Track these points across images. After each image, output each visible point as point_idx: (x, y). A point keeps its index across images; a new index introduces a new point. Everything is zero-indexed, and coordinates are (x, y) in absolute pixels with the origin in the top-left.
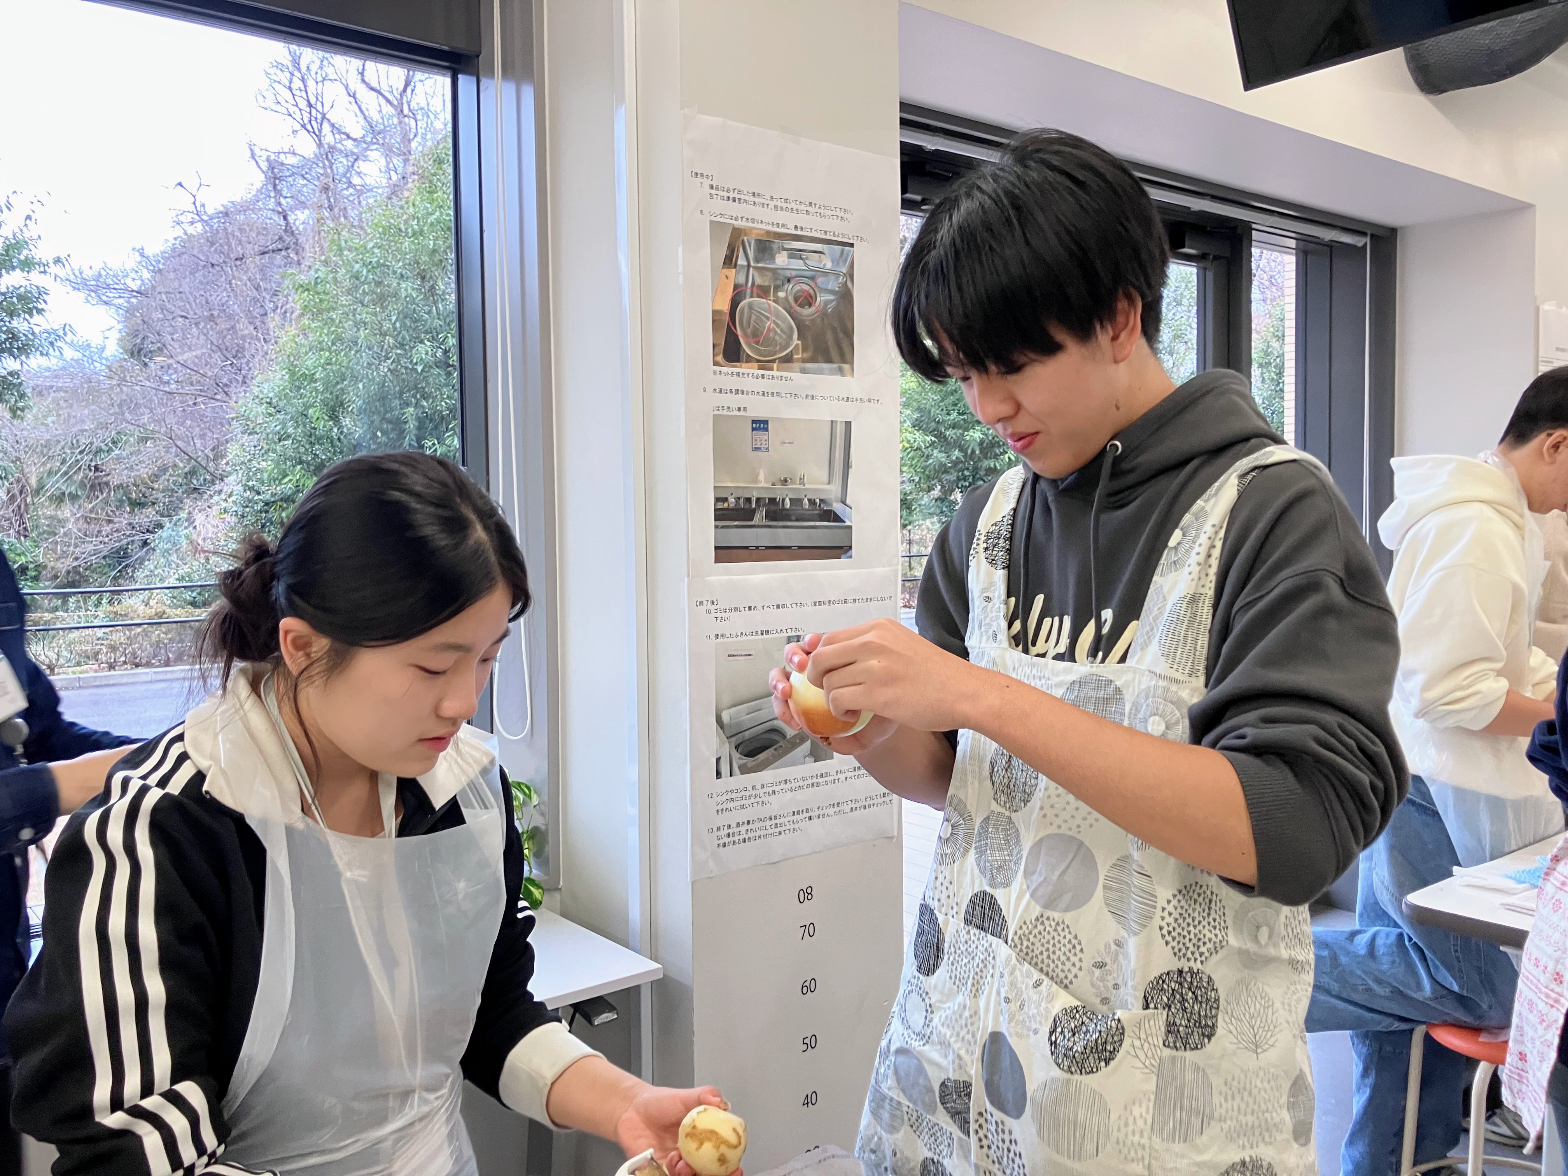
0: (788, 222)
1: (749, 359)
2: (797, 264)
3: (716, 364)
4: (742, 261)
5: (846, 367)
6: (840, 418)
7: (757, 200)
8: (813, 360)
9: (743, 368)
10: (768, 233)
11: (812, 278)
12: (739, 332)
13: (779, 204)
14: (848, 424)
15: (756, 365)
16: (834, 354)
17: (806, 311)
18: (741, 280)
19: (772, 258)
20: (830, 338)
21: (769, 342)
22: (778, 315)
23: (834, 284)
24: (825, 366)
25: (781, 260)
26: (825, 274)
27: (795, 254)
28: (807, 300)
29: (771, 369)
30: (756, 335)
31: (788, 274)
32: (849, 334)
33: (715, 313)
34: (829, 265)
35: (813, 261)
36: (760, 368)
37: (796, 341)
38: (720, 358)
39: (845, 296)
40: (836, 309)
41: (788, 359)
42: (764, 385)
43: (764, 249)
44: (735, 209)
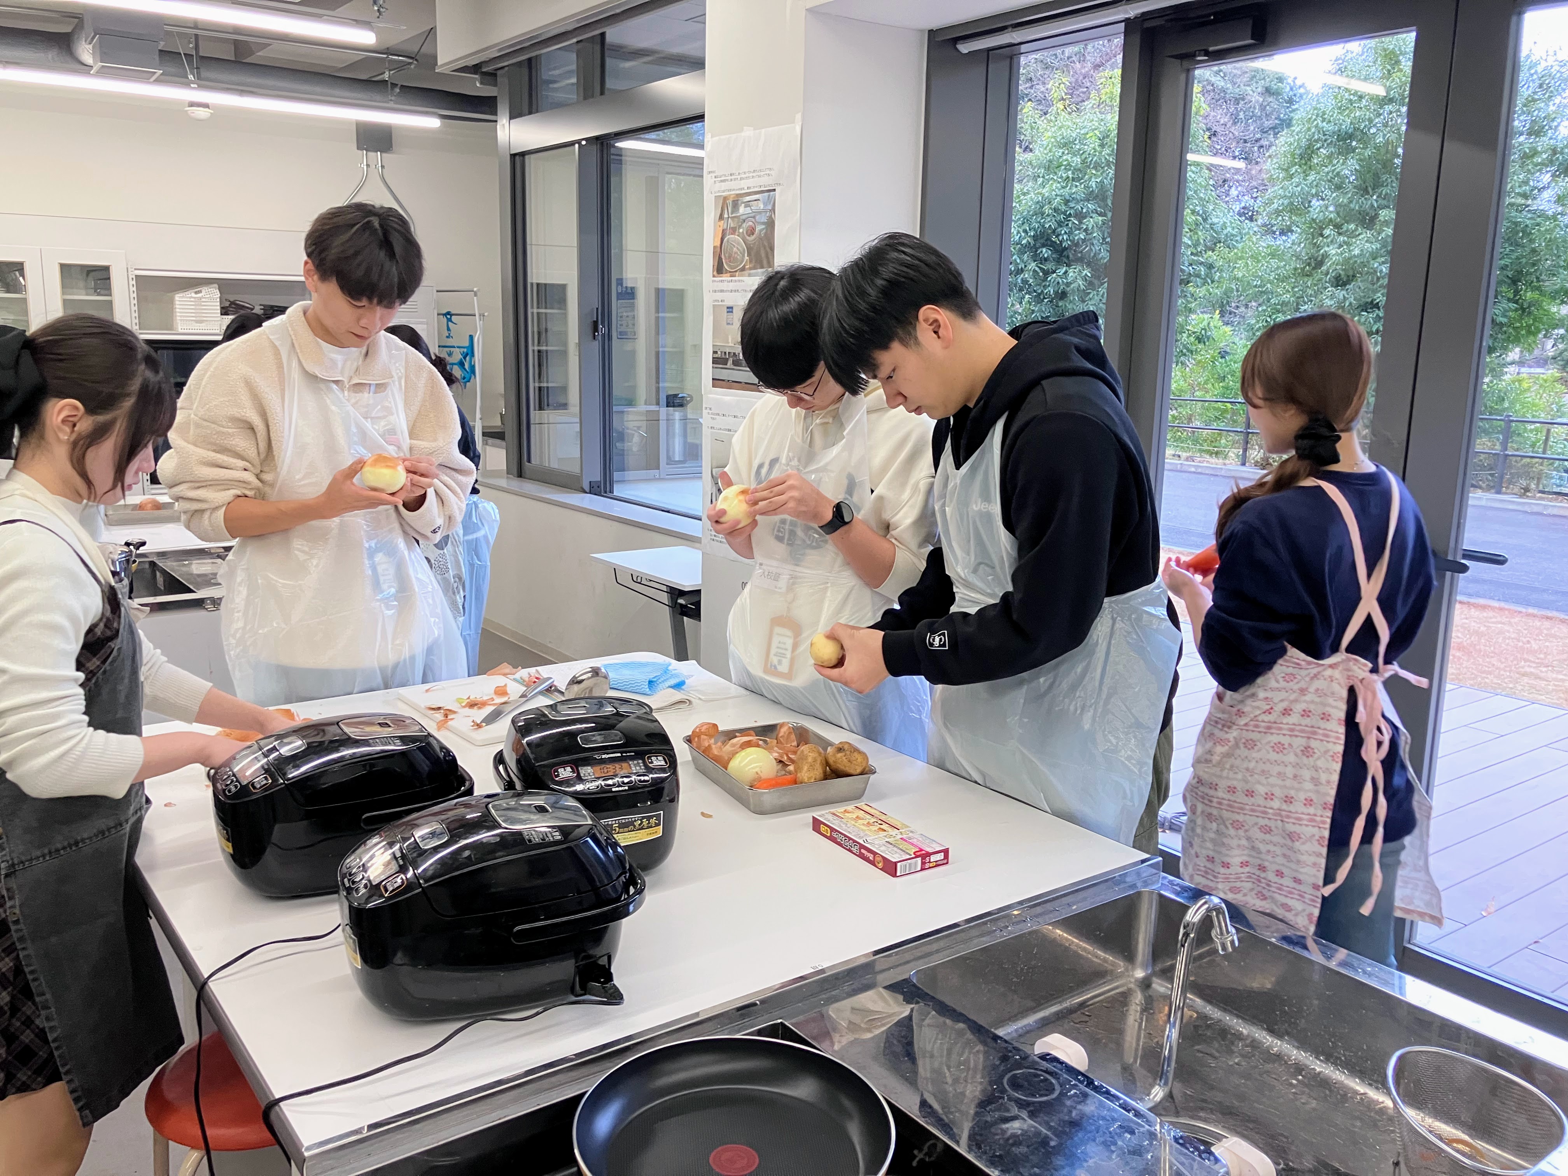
0: (745, 185)
1: (727, 272)
2: (748, 210)
3: (714, 276)
4: (726, 216)
7: (733, 177)
8: (754, 268)
9: (725, 277)
10: (737, 195)
11: (754, 217)
12: (723, 257)
13: (743, 176)
15: (729, 274)
16: (765, 262)
17: (753, 237)
18: (725, 227)
19: (738, 210)
20: (763, 253)
21: (735, 260)
22: (739, 243)
23: (765, 218)
24: (760, 271)
25: (742, 210)
26: (761, 212)
27: (747, 204)
28: (751, 231)
29: (735, 276)
31: (744, 217)
32: (772, 248)
33: (715, 247)
34: (762, 206)
35: (755, 207)
36: (731, 276)
37: (747, 258)
38: (715, 273)
39: (770, 224)
40: (766, 234)
41: (743, 269)
42: (731, 286)
43: (736, 205)
44: (724, 186)
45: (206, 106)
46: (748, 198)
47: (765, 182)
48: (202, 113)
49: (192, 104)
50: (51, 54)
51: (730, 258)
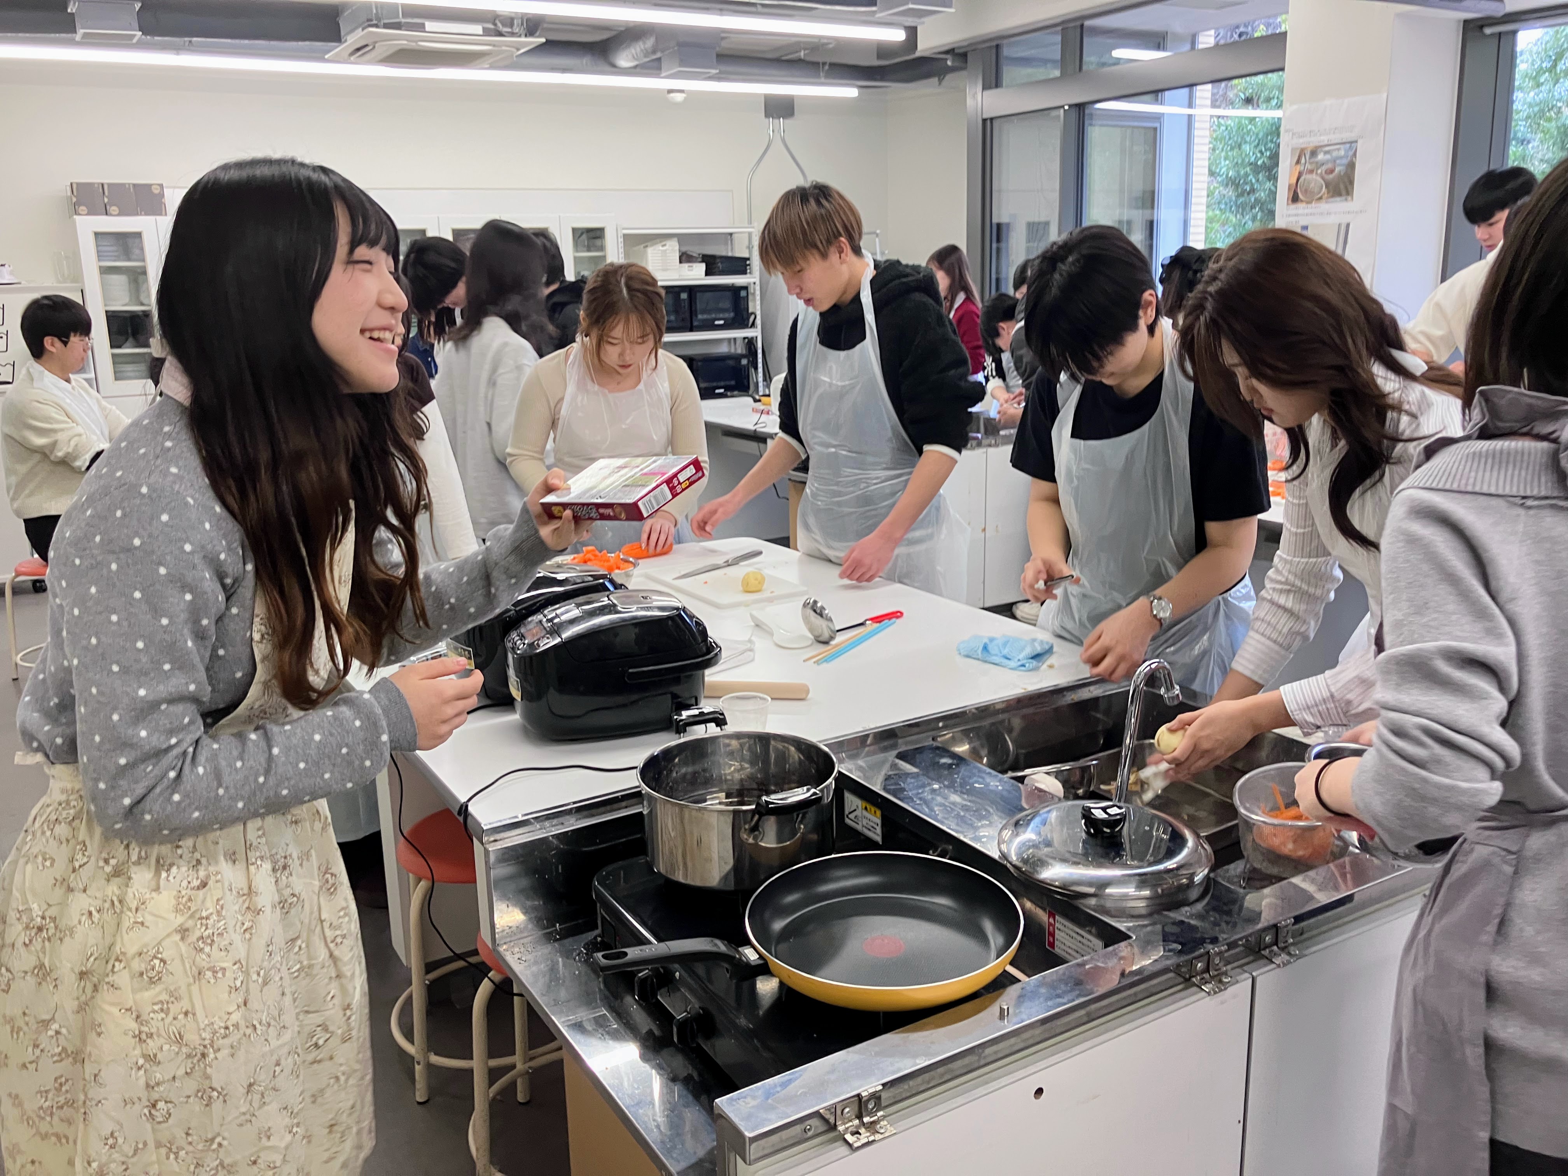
0: (1324, 139)
1: (1302, 201)
2: (1328, 157)
3: (1288, 205)
4: (1303, 161)
5: (1349, 198)
6: (1344, 222)
7: (1312, 134)
8: (1333, 196)
9: (1300, 205)
10: (1316, 146)
11: (1333, 161)
12: (1299, 190)
13: (1323, 132)
14: (1348, 225)
15: (1305, 203)
16: (1344, 192)
17: (1331, 176)
18: (1302, 169)
19: (1317, 157)
20: (1342, 186)
21: (1312, 192)
22: (1316, 180)
23: (1345, 161)
24: (1338, 199)
25: (1321, 157)
26: (1341, 158)
27: (1326, 153)
28: (1332, 171)
29: (1312, 204)
30: (1306, 191)
31: (1323, 162)
32: (1351, 182)
33: (1290, 185)
34: (1342, 153)
35: (1335, 154)
36: (1307, 204)
37: (1324, 190)
38: (1290, 202)
39: (1351, 166)
40: (1346, 174)
41: (1321, 198)
42: (1306, 211)
43: (1314, 153)
44: (1301, 141)
45: (682, 91)
46: (1327, 149)
47: (1347, 136)
48: (679, 97)
49: (670, 91)
50: (586, 60)
51: (1306, 192)
